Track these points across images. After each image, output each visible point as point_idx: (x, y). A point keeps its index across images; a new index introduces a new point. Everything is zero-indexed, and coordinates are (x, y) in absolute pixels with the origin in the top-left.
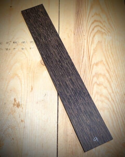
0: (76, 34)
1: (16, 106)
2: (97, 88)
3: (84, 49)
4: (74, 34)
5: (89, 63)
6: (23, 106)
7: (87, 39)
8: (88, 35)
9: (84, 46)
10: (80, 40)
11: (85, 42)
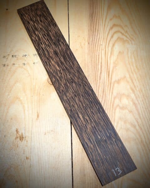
0: (91, 43)
1: (19, 139)
2: (120, 112)
3: (101, 63)
4: (89, 43)
5: (108, 81)
6: (28, 138)
7: (105, 50)
8: (106, 45)
9: (102, 58)
10: (96, 50)
11: (102, 53)
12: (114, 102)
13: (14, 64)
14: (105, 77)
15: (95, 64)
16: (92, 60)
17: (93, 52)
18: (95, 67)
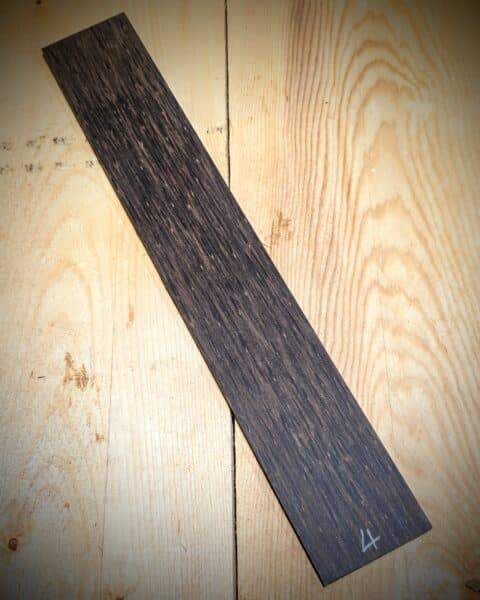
0: (294, 97)
1: (74, 382)
2: (381, 303)
3: (326, 158)
4: (288, 98)
5: (348, 210)
6: (102, 381)
7: (336, 117)
9: (327, 143)
10: (310, 119)
11: (330, 126)
12: (363, 271)
13: (59, 164)
14: (338, 198)
15: (306, 161)
16: (296, 151)
17: (301, 127)
18: (305, 170)
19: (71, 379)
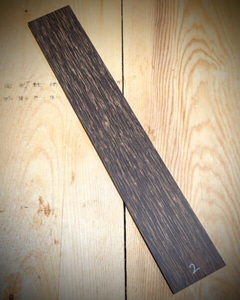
1: (43, 212)
2: (200, 175)
3: (173, 98)
4: (153, 67)
5: (183, 126)
8: (180, 69)
10: (165, 79)
11: (175, 82)
12: (191, 158)
14: (179, 120)
15: (163, 100)
16: (157, 94)
18: (162, 104)
19: (42, 210)
